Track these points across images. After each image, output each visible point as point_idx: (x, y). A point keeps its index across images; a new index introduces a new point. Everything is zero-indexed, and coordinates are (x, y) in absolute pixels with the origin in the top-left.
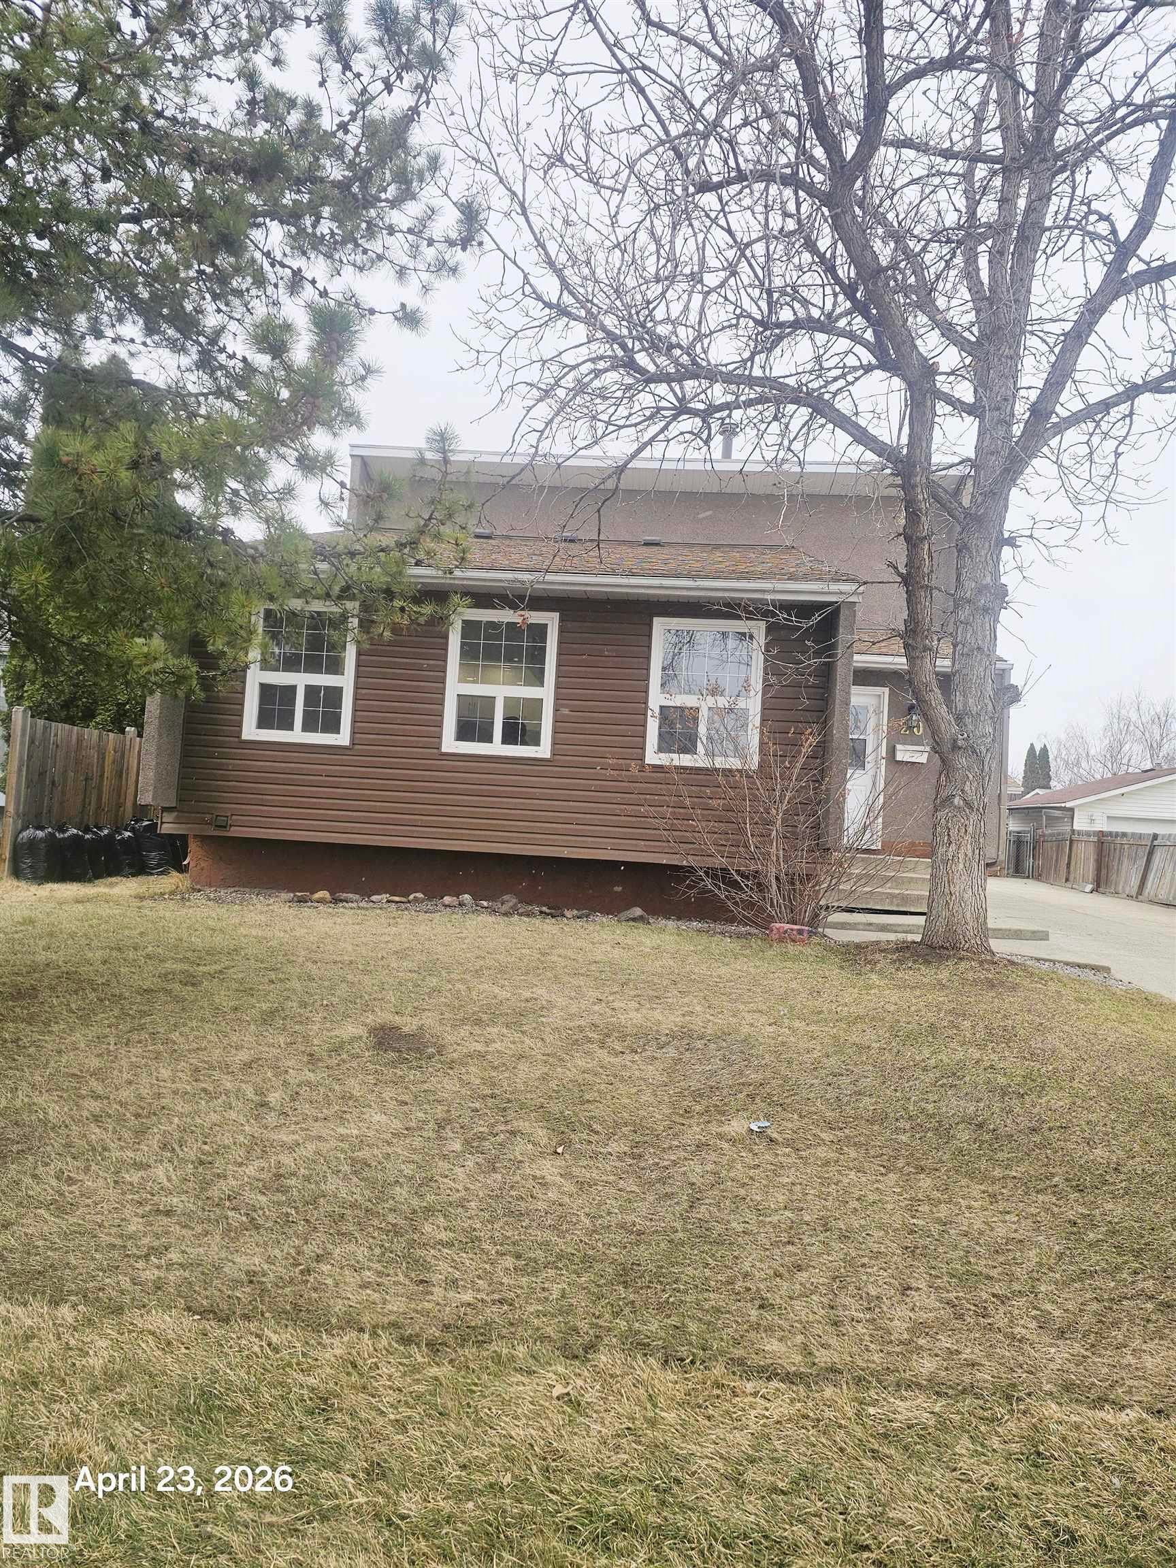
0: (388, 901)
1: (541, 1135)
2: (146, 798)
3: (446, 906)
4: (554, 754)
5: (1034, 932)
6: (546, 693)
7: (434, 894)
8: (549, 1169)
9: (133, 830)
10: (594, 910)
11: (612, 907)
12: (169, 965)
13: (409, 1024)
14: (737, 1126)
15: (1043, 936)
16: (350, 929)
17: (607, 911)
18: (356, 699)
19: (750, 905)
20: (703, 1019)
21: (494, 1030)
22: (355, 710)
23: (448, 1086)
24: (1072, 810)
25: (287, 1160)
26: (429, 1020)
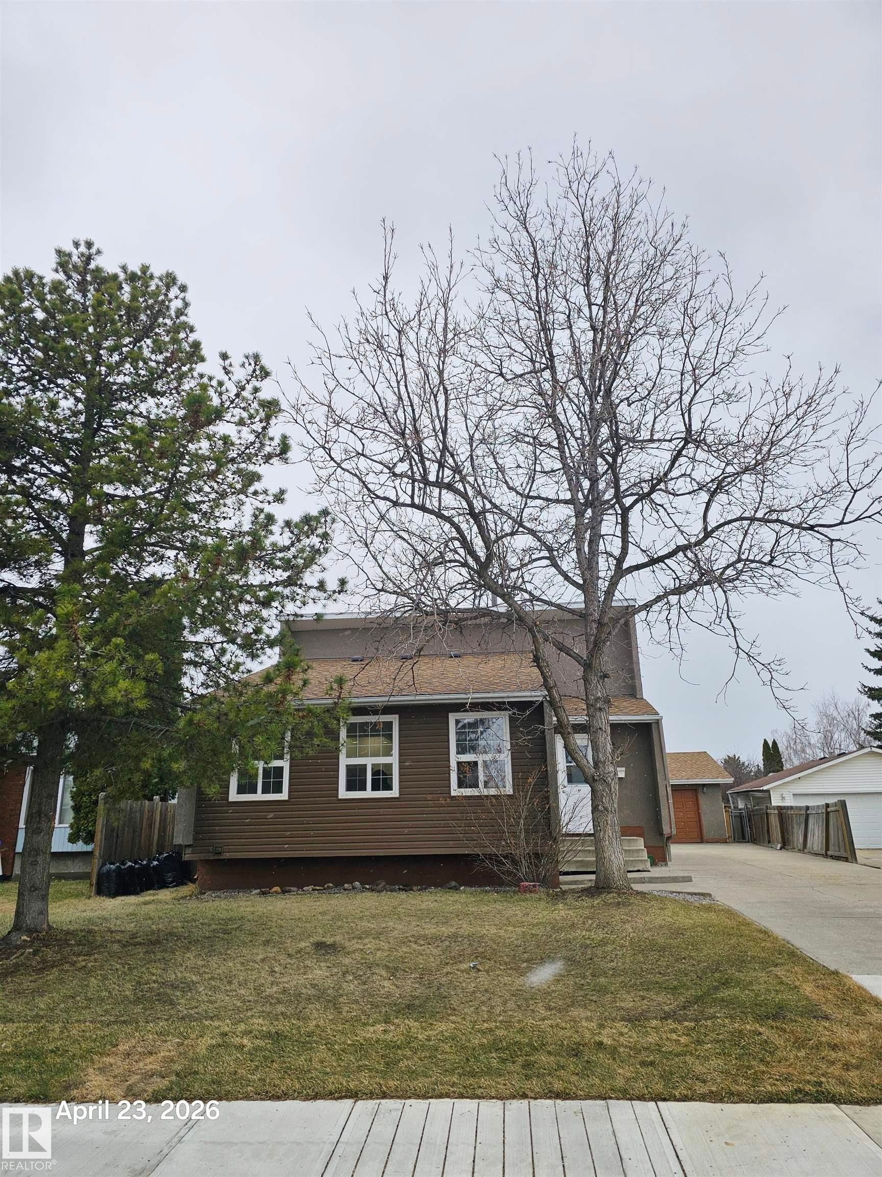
0: (313, 890)
1: (384, 973)
2: (179, 840)
3: (345, 890)
4: (400, 794)
5: (683, 877)
6: (394, 760)
7: (339, 884)
8: (386, 983)
9: (158, 860)
10: (429, 886)
11: (441, 883)
12: (214, 927)
13: (329, 940)
14: (464, 966)
15: (688, 879)
16: (295, 905)
17: (436, 886)
18: (290, 772)
19: (509, 873)
20: (466, 928)
21: (367, 940)
22: (290, 779)
23: (347, 961)
24: (768, 791)
25: (286, 985)
26: (338, 938)
